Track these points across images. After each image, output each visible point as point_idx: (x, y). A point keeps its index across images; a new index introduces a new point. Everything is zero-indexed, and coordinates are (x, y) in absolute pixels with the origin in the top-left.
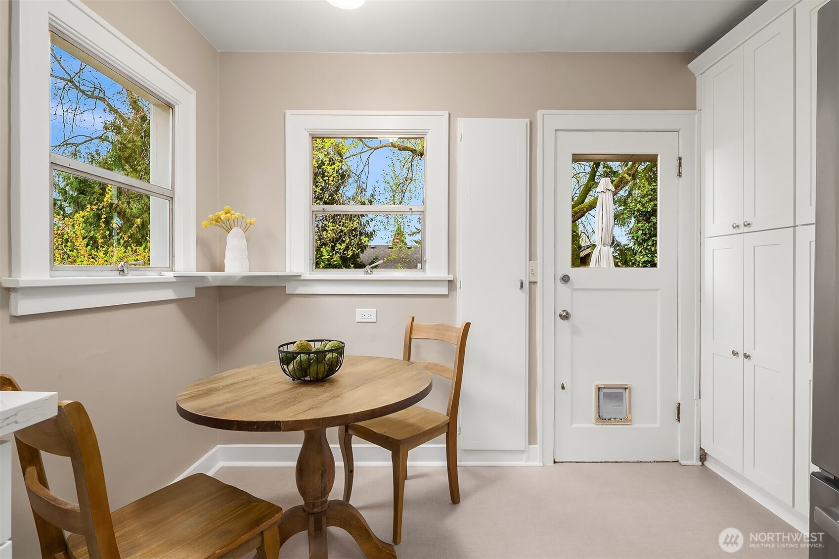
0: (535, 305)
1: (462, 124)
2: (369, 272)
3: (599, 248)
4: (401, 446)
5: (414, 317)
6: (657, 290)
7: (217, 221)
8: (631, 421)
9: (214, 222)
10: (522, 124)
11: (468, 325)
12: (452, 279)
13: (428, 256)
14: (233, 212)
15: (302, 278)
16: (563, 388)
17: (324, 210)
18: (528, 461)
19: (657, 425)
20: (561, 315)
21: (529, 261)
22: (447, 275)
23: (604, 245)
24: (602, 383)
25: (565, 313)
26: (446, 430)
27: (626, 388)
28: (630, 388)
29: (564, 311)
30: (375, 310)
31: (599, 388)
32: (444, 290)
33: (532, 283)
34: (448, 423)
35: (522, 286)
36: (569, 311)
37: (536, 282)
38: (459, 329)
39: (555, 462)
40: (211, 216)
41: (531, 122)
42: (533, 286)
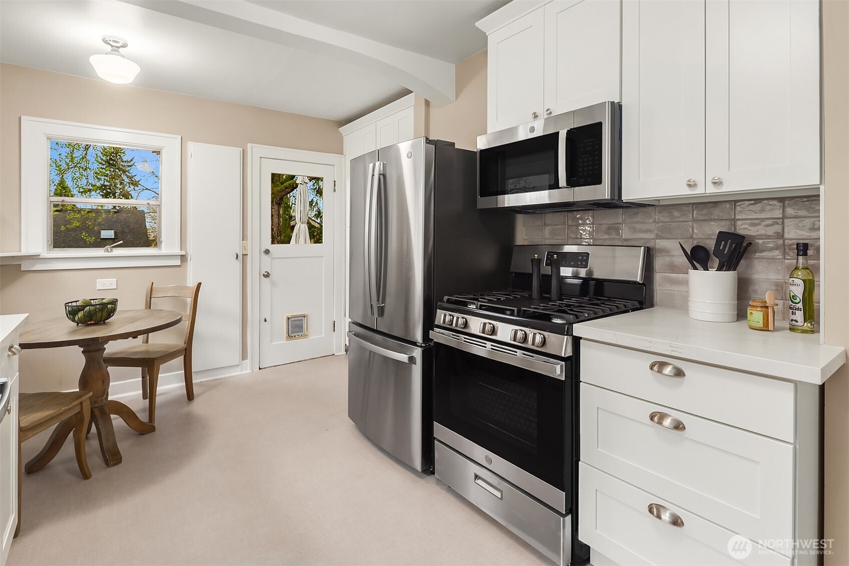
0: (247, 269)
1: (191, 146)
2: (110, 250)
3: (299, 225)
4: (156, 362)
5: (153, 283)
6: (323, 257)
8: (307, 335)
10: (238, 151)
11: (200, 284)
12: (184, 254)
13: (164, 237)
15: (40, 257)
16: (265, 321)
17: (63, 201)
18: (242, 370)
19: (323, 335)
20: (264, 275)
21: (243, 240)
22: (180, 251)
23: (302, 223)
24: (289, 315)
25: (266, 274)
26: (184, 354)
27: (305, 316)
28: (307, 316)
29: (266, 272)
30: (116, 279)
31: (288, 318)
32: (178, 262)
33: (244, 255)
34: (186, 349)
35: (237, 257)
36: (269, 272)
37: (247, 255)
38: (192, 287)
39: (260, 369)
41: (243, 150)
42: (245, 257)
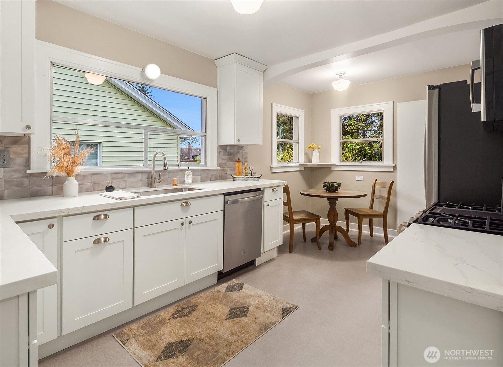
1: (398, 105)
2: (361, 162)
4: (360, 216)
5: (376, 180)
7: (310, 148)
9: (309, 148)
11: (392, 182)
12: (395, 166)
14: (314, 145)
15: (336, 165)
22: (393, 164)
26: (383, 218)
30: (363, 176)
32: (391, 170)
34: (383, 215)
40: (308, 146)
